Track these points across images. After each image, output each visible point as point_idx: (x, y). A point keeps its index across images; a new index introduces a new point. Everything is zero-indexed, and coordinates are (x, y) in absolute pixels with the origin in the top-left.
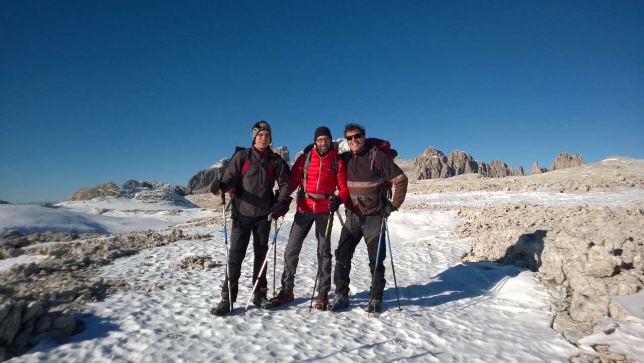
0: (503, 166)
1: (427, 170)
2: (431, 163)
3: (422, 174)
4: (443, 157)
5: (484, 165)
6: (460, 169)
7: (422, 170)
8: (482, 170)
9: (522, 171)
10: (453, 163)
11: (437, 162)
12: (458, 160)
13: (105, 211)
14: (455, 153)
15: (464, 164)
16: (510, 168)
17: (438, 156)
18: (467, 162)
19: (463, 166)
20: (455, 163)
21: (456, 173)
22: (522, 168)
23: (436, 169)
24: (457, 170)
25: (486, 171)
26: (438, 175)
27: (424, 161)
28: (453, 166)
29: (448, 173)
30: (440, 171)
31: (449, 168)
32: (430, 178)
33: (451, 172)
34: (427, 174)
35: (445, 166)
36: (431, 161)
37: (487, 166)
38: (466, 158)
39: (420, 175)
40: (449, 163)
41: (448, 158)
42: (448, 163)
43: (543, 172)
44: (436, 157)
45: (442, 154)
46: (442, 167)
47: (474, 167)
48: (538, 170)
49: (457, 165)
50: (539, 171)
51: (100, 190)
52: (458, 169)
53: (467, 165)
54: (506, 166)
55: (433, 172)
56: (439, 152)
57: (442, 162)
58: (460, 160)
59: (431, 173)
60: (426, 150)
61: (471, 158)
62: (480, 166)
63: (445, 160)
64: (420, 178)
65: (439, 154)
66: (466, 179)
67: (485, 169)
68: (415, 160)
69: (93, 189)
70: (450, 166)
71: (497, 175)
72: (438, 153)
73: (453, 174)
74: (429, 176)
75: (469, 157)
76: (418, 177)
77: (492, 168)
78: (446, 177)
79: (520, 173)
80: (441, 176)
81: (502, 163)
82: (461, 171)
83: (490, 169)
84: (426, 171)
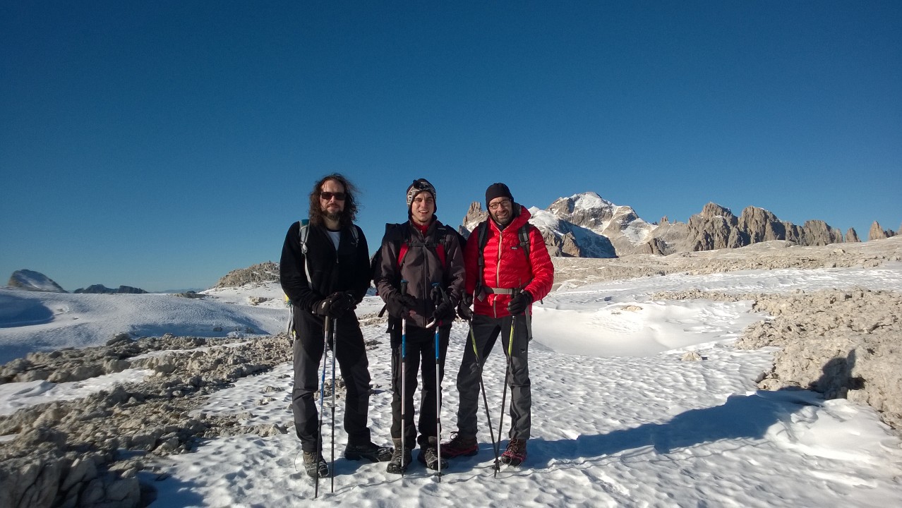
0: (824, 228)
1: (707, 236)
2: (713, 226)
3: (700, 242)
4: (731, 217)
5: (794, 227)
6: (757, 234)
7: (700, 237)
8: (791, 234)
9: (855, 234)
10: (746, 226)
11: (722, 224)
12: (753, 221)
13: (262, 300)
14: (749, 211)
15: (764, 226)
16: (835, 230)
17: (722, 215)
18: (768, 224)
19: (762, 230)
20: (749, 225)
21: (752, 240)
22: (854, 231)
23: (720, 235)
24: (753, 236)
25: (798, 236)
26: (724, 243)
27: (703, 223)
28: (746, 231)
29: (739, 240)
30: (726, 239)
31: (740, 233)
32: (712, 249)
33: (744, 239)
34: (708, 243)
35: (734, 230)
36: (712, 223)
37: (799, 229)
38: (766, 217)
39: (696, 244)
40: (741, 225)
41: (739, 219)
42: (739, 226)
43: (888, 236)
44: (720, 217)
45: (729, 213)
46: (729, 231)
47: (779, 231)
48: (880, 234)
49: (753, 228)
50: (882, 234)
51: (254, 272)
52: (754, 234)
53: (768, 227)
54: (829, 228)
55: (716, 238)
56: (724, 210)
57: (729, 224)
58: (757, 221)
59: (713, 241)
60: (704, 207)
61: (775, 217)
62: (788, 229)
63: (735, 221)
64: (696, 249)
65: (725, 213)
66: (767, 249)
67: (797, 234)
68: (689, 222)
69: (246, 271)
70: (742, 230)
71: (816, 242)
72: (723, 212)
73: (747, 242)
74: (710, 245)
75: (771, 216)
76: (693, 246)
77: (807, 231)
78: (736, 246)
79: (852, 238)
80: (729, 245)
81: (823, 223)
82: (760, 238)
83: (803, 233)
84: (706, 239)
